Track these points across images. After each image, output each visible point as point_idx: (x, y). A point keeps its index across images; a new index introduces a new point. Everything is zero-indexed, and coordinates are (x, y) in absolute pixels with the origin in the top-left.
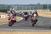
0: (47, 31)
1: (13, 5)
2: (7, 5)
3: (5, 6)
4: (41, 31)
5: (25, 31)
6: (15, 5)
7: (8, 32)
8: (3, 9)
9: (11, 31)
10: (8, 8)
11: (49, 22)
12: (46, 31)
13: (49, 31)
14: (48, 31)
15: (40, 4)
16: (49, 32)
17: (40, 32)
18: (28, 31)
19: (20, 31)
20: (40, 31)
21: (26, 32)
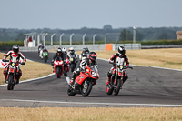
0: (132, 106)
1: (33, 31)
2: (16, 31)
3: (9, 35)
4: (114, 106)
5: (68, 107)
6: (39, 31)
7: (17, 108)
8: (5, 42)
9: (28, 107)
10: (17, 40)
11: (137, 80)
12: (128, 106)
13: (139, 106)
14: (135, 106)
15: (110, 26)
16: (137, 109)
17: (112, 109)
18: (78, 106)
19: (52, 106)
20: (111, 106)
21: (72, 109)
